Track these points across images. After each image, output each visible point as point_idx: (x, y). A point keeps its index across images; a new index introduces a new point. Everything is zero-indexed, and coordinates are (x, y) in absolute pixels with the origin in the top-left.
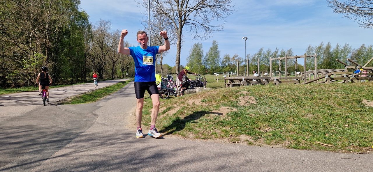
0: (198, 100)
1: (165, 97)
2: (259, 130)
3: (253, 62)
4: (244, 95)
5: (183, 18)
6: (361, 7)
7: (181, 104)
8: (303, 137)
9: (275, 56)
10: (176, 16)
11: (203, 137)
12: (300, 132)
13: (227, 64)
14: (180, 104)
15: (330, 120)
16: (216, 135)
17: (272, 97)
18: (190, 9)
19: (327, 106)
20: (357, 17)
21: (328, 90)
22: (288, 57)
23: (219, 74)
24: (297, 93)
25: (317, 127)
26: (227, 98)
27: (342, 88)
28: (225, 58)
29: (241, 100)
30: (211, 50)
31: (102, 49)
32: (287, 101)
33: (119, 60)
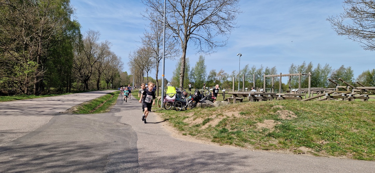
0: (235, 112)
1: (179, 110)
2: (314, 143)
3: (239, 79)
4: (281, 109)
5: (188, 33)
6: (362, 31)
7: (219, 116)
11: (264, 148)
12: (355, 145)
13: (213, 79)
16: (276, 147)
17: (307, 111)
19: (364, 122)
22: (282, 75)
24: (328, 109)
26: (265, 111)
28: (211, 73)
29: (281, 114)
30: (198, 64)
31: (89, 59)
32: (324, 116)
33: (105, 71)
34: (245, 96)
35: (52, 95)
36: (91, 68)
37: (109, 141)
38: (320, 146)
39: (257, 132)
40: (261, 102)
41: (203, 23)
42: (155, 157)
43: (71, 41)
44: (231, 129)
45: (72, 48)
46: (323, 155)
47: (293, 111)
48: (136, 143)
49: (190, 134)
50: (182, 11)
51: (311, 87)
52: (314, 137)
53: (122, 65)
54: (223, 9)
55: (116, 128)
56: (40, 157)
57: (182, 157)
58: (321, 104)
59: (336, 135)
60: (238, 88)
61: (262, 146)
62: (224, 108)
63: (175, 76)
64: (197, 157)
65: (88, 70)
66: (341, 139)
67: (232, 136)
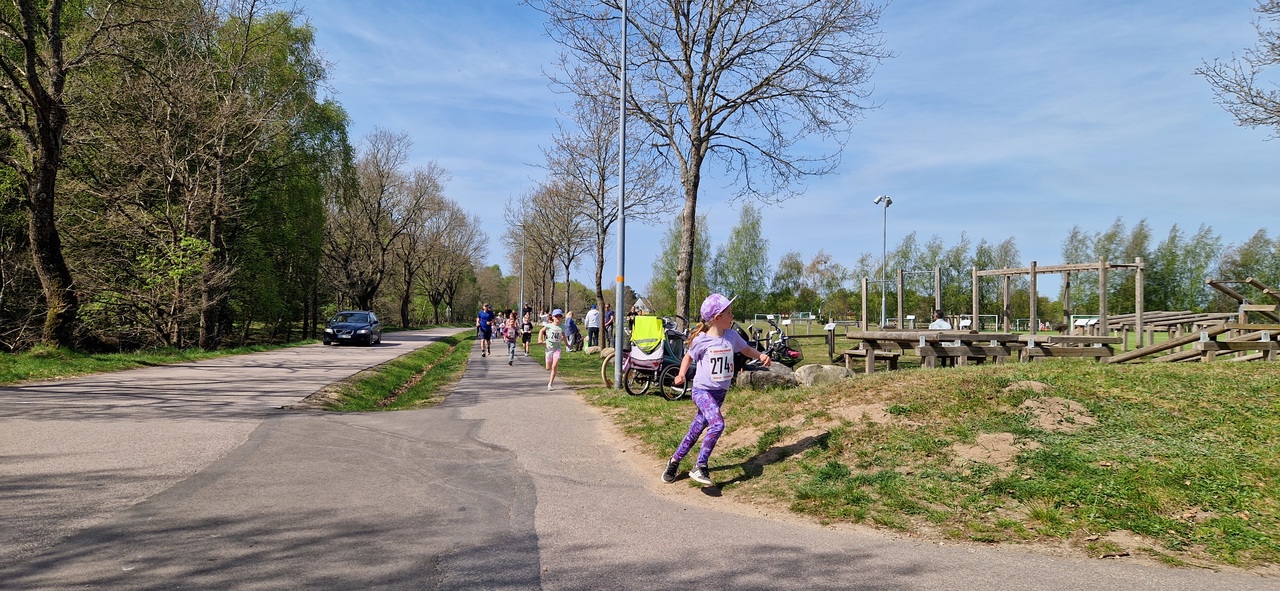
0: (869, 407)
2: (1163, 516)
3: (883, 282)
4: (1037, 395)
7: (815, 420)
11: (979, 536)
13: (791, 287)
14: (811, 419)
16: (1022, 530)
17: (1133, 401)
18: (726, 101)
22: (1038, 269)
26: (980, 403)
28: (785, 266)
29: (1037, 412)
30: (737, 236)
31: (374, 225)
32: (1196, 419)
33: (426, 264)
34: (906, 344)
35: (256, 347)
36: (383, 255)
37: (442, 508)
38: (1184, 530)
39: (953, 479)
40: (964, 370)
41: (753, 96)
42: (596, 564)
43: (316, 170)
44: (861, 466)
45: (319, 191)
46: (1195, 561)
47: (1080, 401)
48: (531, 514)
50: (682, 57)
51: (1146, 309)
52: (1161, 495)
53: (483, 242)
54: (823, 47)
55: (466, 461)
56: (219, 562)
57: (690, 567)
58: (1185, 374)
59: (1242, 489)
60: (879, 314)
61: (971, 529)
62: (831, 389)
63: (661, 278)
64: (740, 567)
65: (372, 262)
66: (1260, 502)
67: (863, 492)
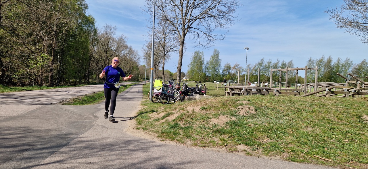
1: (165, 103)
2: (257, 141)
3: (254, 72)
4: (243, 105)
5: (186, 26)
6: (363, 23)
7: (181, 111)
8: (301, 150)
9: (276, 67)
10: (180, 24)
11: (201, 145)
12: (299, 144)
13: (228, 73)
14: (179, 110)
15: (329, 134)
16: (214, 144)
17: (271, 107)
18: (193, 18)
19: (327, 120)
20: (360, 32)
21: (328, 104)
22: (288, 69)
23: (220, 82)
24: (297, 106)
25: (316, 140)
26: (227, 107)
27: (342, 102)
28: (226, 67)
29: (240, 110)
30: (212, 58)
31: (106, 52)
32: (287, 113)
33: (122, 64)
36: (108, 61)
38: (260, 145)
39: (207, 128)
44: (184, 124)
47: (255, 107)
49: (143, 128)
50: (180, 5)
51: (318, 82)
67: (179, 132)
